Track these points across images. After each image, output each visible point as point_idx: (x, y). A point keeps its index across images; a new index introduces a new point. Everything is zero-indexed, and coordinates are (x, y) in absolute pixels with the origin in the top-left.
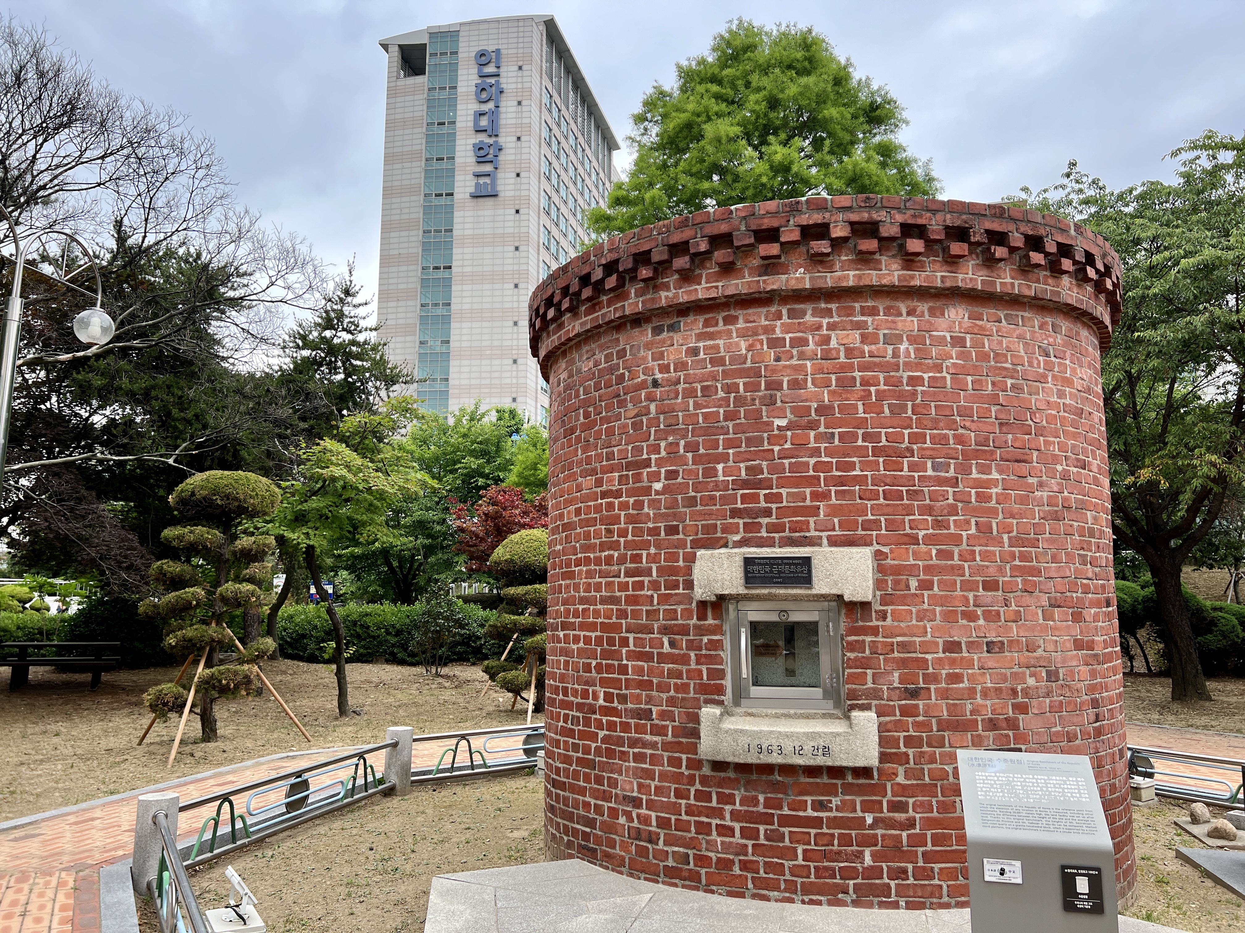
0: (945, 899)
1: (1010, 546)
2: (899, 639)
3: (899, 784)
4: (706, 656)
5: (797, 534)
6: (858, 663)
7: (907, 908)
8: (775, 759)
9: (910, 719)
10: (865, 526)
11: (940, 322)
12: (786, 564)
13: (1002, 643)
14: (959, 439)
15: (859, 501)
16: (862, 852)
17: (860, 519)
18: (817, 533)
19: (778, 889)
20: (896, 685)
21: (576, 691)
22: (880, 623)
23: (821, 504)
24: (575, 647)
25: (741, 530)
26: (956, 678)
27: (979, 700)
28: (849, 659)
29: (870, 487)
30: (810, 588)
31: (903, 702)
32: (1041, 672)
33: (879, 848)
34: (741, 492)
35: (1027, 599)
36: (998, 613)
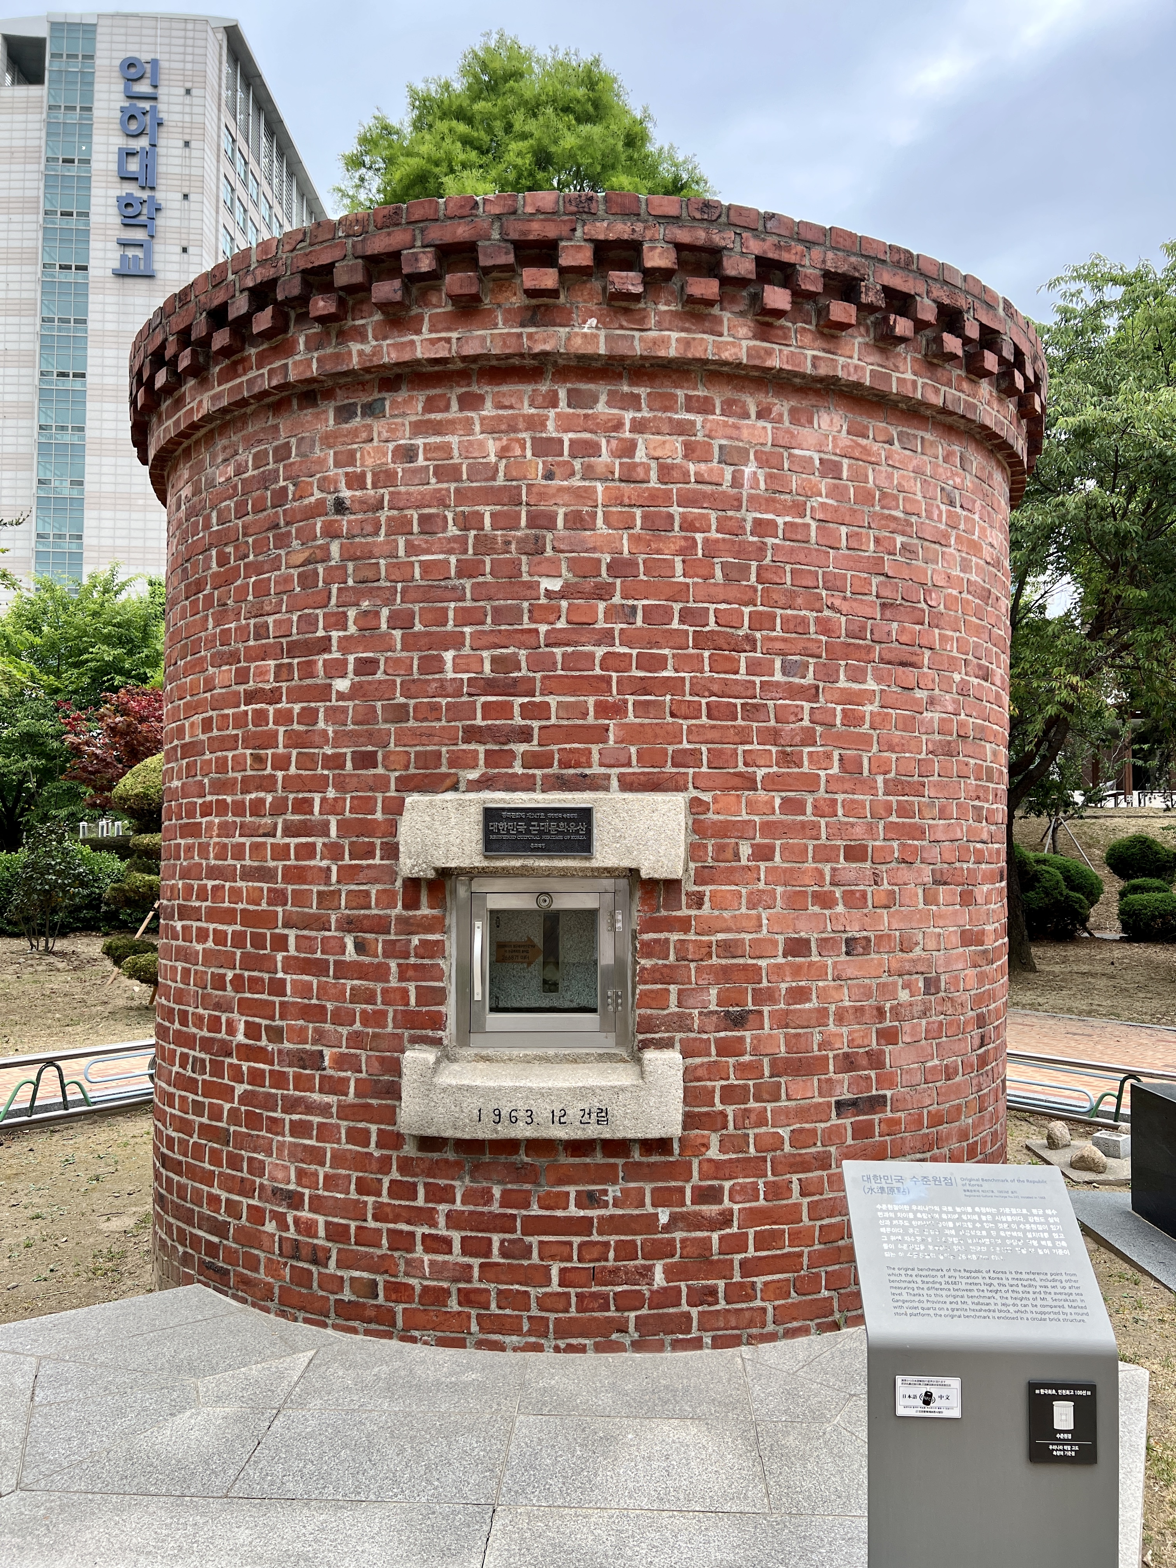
0: (770, 1328)
1: (886, 794)
2: (721, 936)
3: (710, 1161)
4: (415, 966)
5: (571, 771)
6: (657, 975)
7: (714, 1346)
8: (522, 1131)
9: (731, 1060)
10: (678, 760)
11: (806, 435)
12: (551, 820)
13: (867, 939)
14: (825, 627)
15: (670, 720)
16: (650, 1269)
17: (670, 749)
18: (603, 770)
19: (518, 1331)
20: (713, 1007)
21: (201, 1018)
22: (693, 912)
23: (611, 723)
24: (199, 947)
25: (481, 762)
26: (799, 995)
27: (832, 1027)
28: (643, 969)
29: (688, 698)
30: (589, 858)
31: (722, 1034)
32: (917, 980)
33: (676, 1259)
34: (483, 699)
35: (905, 875)
36: (864, 894)
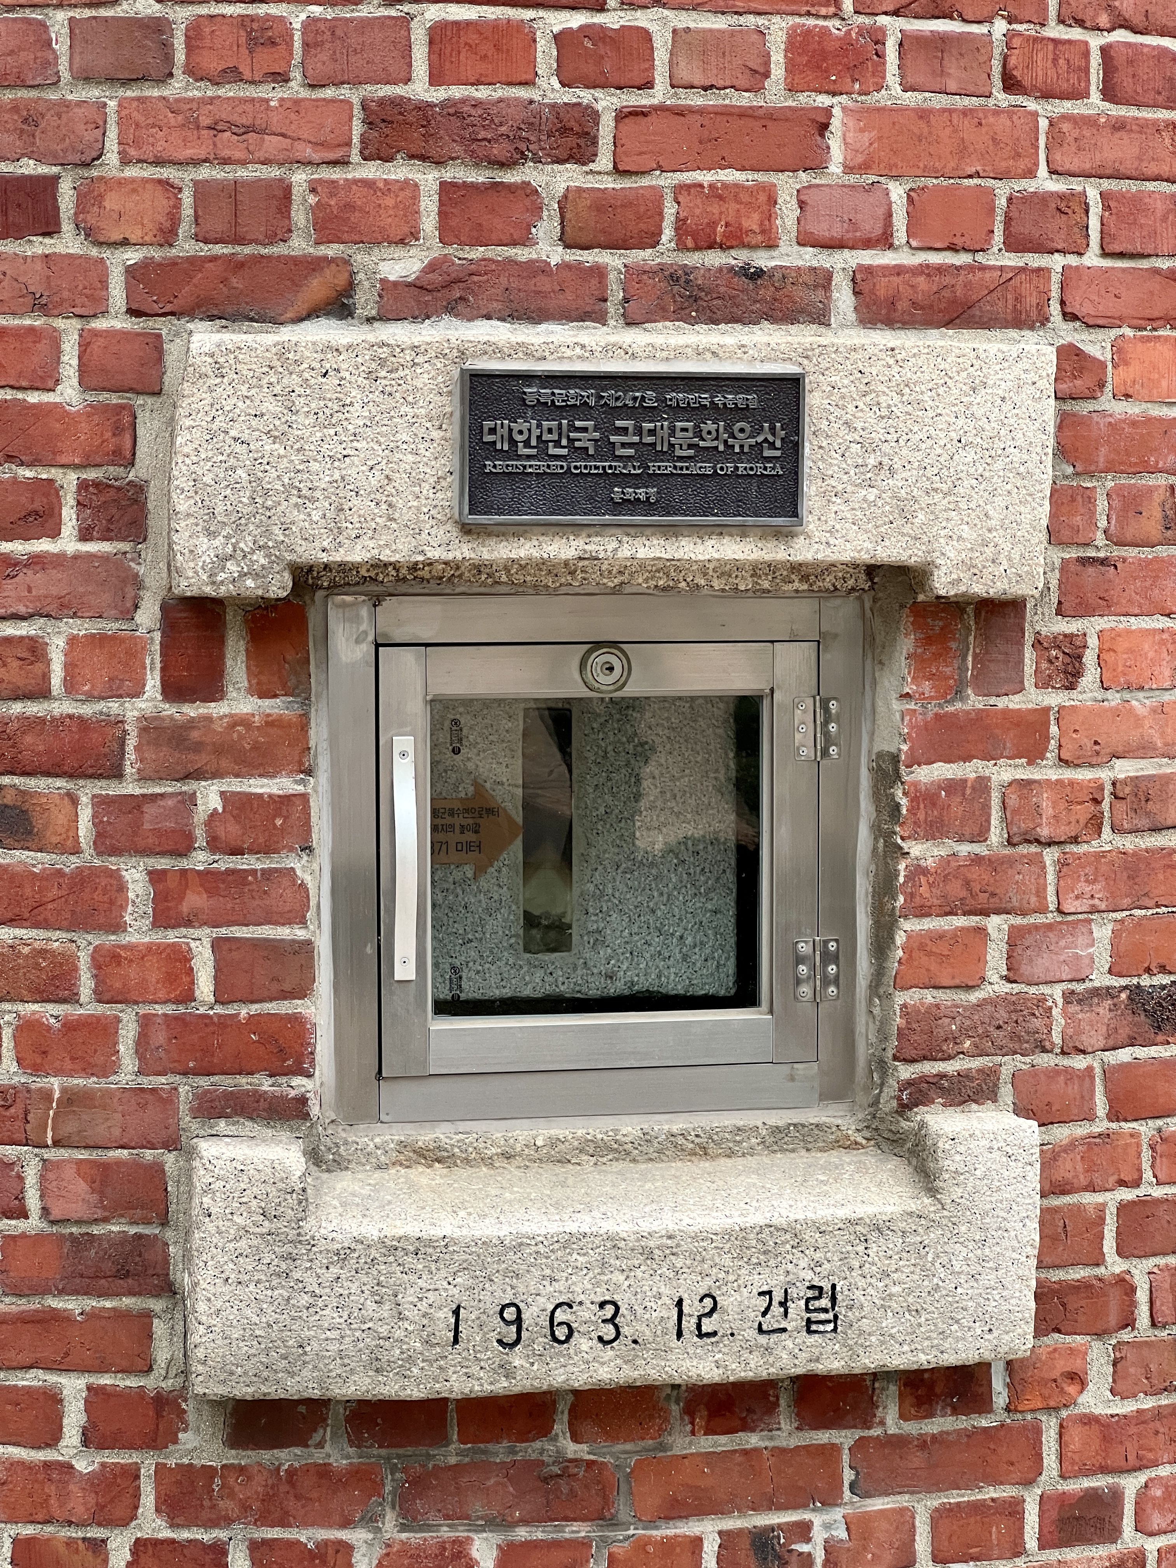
2: (1124, 769)
3: (1089, 1420)
4: (208, 877)
5: (715, 259)
6: (956, 889)
8: (584, 1366)
9: (1146, 1129)
10: (1024, 228)
12: (677, 410)
15: (1001, 99)
17: (1002, 191)
18: (809, 257)
20: (1100, 979)
22: (1054, 699)
23: (837, 104)
25: (429, 223)
28: (918, 871)
29: (1054, 31)
30: (784, 535)
31: (1125, 1055)
34: (434, 13)
